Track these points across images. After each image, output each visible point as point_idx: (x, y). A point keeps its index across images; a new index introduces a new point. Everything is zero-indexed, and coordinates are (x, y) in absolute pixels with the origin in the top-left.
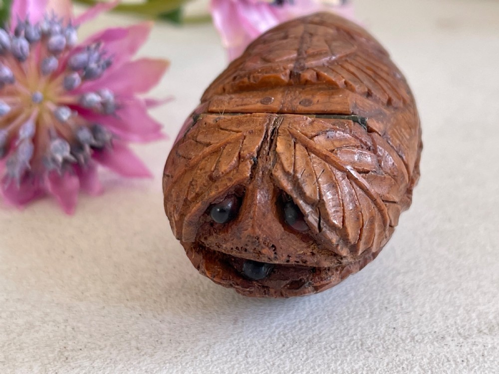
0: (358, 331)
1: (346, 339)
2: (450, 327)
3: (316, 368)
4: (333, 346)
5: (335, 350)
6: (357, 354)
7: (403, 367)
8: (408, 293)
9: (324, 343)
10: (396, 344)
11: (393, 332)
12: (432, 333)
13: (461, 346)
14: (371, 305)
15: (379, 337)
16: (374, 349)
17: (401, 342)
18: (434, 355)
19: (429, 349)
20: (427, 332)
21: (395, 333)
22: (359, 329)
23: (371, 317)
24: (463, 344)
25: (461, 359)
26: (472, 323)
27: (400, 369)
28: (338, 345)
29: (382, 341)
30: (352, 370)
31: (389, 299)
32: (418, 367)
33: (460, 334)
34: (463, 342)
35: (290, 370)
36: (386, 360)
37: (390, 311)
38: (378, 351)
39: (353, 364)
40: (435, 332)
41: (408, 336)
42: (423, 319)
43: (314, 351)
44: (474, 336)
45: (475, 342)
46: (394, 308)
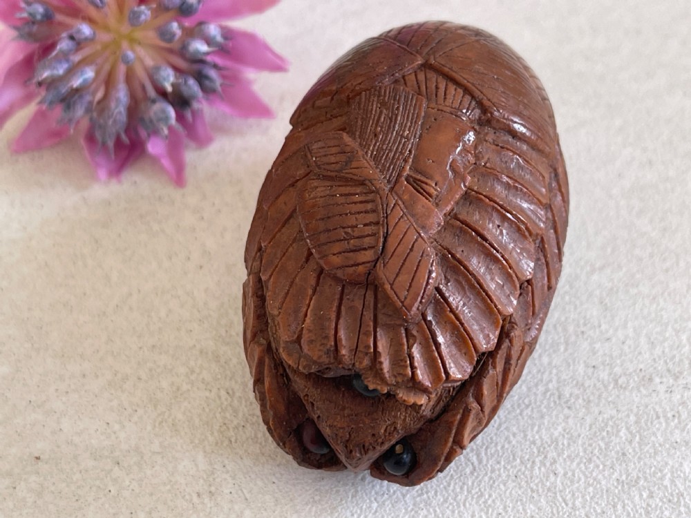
0: (553, 375)
1: (541, 388)
2: (657, 360)
3: (512, 438)
4: (526, 401)
5: (530, 409)
6: (555, 413)
7: (608, 431)
8: (606, 304)
9: (517, 397)
10: (597, 393)
11: (593, 373)
12: (638, 371)
13: (671, 392)
14: (565, 330)
15: (577, 382)
16: (574, 403)
17: (603, 389)
18: (641, 408)
19: (636, 400)
20: (631, 370)
21: (595, 375)
22: (554, 371)
23: (566, 350)
24: (673, 389)
25: (673, 413)
26: (682, 352)
27: (605, 434)
28: (532, 398)
29: (581, 390)
30: (552, 439)
31: (585, 317)
32: (624, 430)
33: (669, 371)
34: (673, 385)
35: (483, 444)
36: (589, 420)
37: (587, 339)
38: (578, 407)
39: (552, 430)
40: (641, 370)
41: (611, 380)
42: (626, 348)
43: (507, 412)
44: (686, 373)
45: (687, 384)
46: (591, 333)
